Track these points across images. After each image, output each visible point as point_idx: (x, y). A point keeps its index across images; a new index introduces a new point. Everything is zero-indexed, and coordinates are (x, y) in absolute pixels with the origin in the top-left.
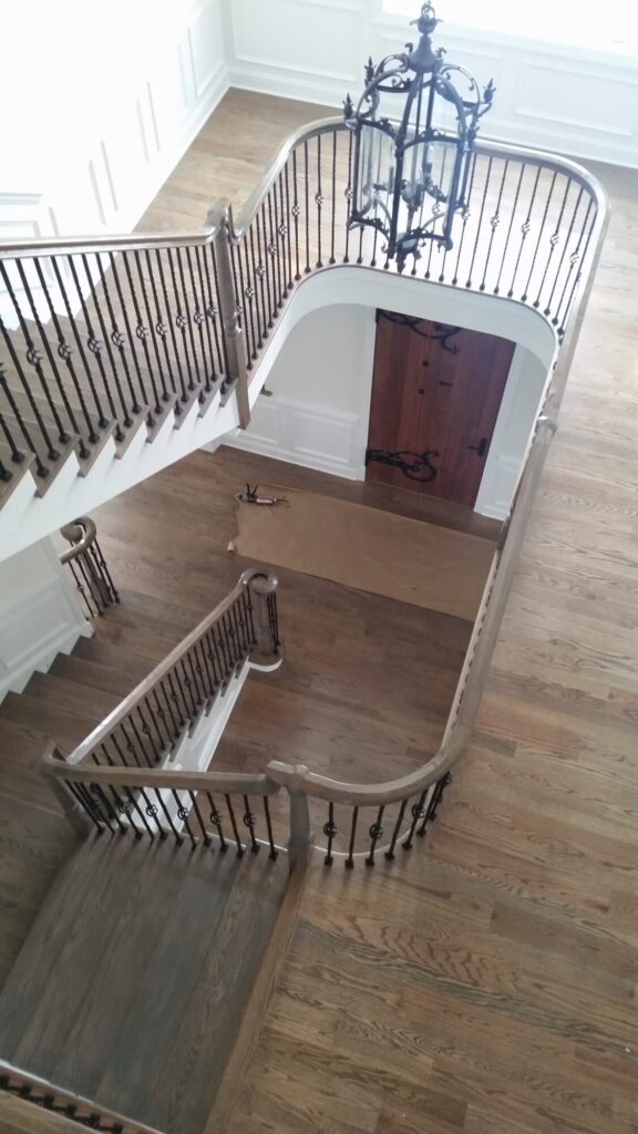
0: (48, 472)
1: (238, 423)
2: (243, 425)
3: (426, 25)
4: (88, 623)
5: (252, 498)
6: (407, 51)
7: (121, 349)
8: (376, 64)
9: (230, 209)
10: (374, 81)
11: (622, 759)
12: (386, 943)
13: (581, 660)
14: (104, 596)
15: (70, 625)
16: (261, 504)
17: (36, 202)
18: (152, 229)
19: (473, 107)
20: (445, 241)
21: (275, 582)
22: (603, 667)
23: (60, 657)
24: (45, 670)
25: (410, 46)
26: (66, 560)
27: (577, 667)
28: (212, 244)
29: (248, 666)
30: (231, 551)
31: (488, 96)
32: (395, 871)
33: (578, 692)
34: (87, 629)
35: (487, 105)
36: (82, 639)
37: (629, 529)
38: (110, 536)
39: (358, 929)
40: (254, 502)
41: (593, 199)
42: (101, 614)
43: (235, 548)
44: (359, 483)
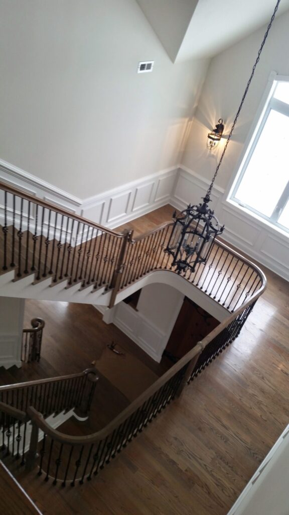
0: (21, 275)
1: (108, 305)
2: (109, 307)
3: (207, 200)
4: (21, 362)
5: (112, 348)
6: (199, 206)
7: (69, 253)
8: (191, 206)
9: (133, 232)
10: (190, 209)
11: (177, 497)
13: (182, 451)
14: (35, 354)
15: (13, 358)
16: (115, 352)
17: (78, 206)
19: (216, 231)
21: (97, 379)
22: (190, 458)
25: (200, 204)
26: (26, 331)
27: (179, 453)
28: (121, 238)
30: (92, 364)
31: (222, 229)
33: (174, 461)
34: (19, 365)
35: (221, 233)
36: (15, 366)
37: (229, 412)
38: (52, 336)
40: (112, 350)
42: (28, 362)
43: (95, 363)
44: (157, 362)
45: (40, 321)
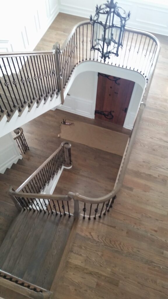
0: (10, 115)
1: (61, 102)
4: (21, 155)
5: (64, 123)
6: (107, 3)
7: (30, 82)
8: (99, 6)
9: (59, 45)
10: (98, 11)
11: (161, 192)
12: (99, 239)
13: (151, 167)
14: (25, 148)
15: (16, 156)
16: (67, 125)
17: (7, 43)
18: (38, 50)
19: (125, 18)
20: (117, 55)
21: (70, 145)
22: (156, 168)
23: (14, 164)
24: (10, 168)
25: (108, 1)
26: (15, 139)
27: (150, 168)
28: (54, 54)
29: (63, 167)
30: (59, 137)
31: (129, 15)
32: (101, 221)
33: (150, 175)
34: (21, 157)
35: (128, 18)
36: (19, 160)
38: (27, 132)
39: (91, 235)
41: (156, 44)
42: (24, 153)
43: (60, 136)
44: (93, 119)
45: (18, 129)
